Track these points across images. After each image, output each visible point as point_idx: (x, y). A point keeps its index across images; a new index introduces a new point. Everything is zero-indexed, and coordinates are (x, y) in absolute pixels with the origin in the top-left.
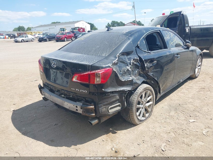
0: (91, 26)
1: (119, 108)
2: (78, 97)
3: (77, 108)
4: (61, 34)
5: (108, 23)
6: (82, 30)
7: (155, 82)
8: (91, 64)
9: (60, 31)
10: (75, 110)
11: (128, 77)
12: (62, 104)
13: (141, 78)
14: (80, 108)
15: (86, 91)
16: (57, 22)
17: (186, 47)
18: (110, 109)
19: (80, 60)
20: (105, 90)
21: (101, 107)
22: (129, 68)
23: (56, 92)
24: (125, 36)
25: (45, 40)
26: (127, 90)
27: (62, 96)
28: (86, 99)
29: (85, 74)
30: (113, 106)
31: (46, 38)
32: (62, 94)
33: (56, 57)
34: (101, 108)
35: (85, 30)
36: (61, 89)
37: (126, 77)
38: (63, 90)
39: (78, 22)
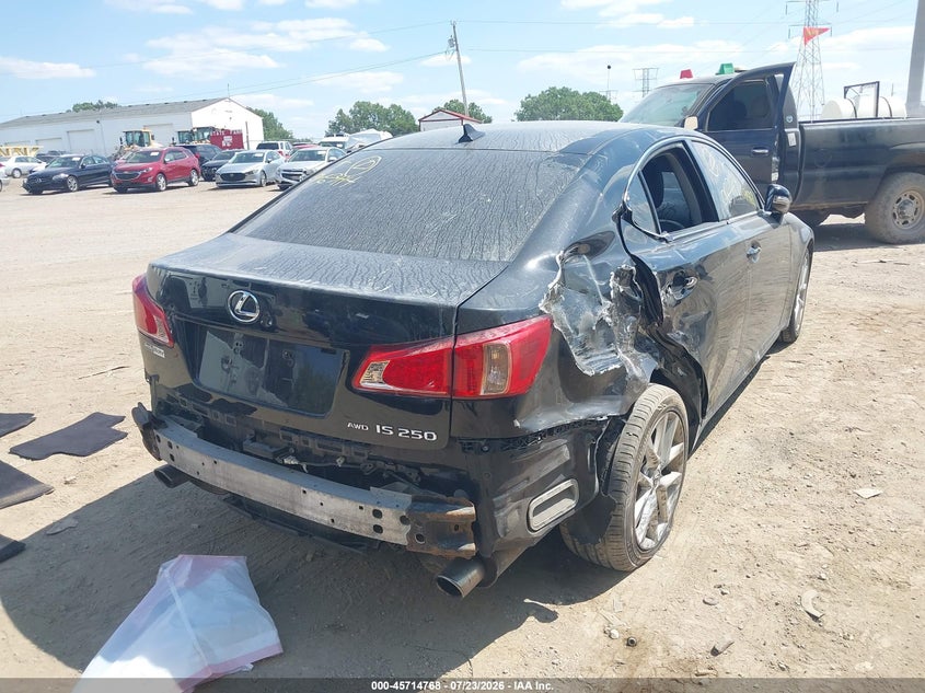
0: (264, 124)
1: (567, 505)
2: (380, 464)
3: (378, 522)
4: (136, 158)
5: (341, 112)
6: (228, 140)
7: (689, 369)
8: (454, 302)
9: (125, 143)
10: (365, 531)
11: (605, 357)
12: (287, 504)
13: (644, 355)
14: (396, 522)
15: (430, 436)
16: (99, 106)
17: (770, 213)
18: (535, 513)
19: (383, 280)
20: (524, 425)
21: (504, 506)
22: (606, 313)
23: (249, 445)
24: (562, 165)
25: (62, 187)
26: (605, 418)
27: (284, 465)
28: (423, 469)
29: (428, 350)
30: (545, 496)
31: (63, 176)
32: (285, 452)
33: (244, 267)
34: (502, 514)
35: (244, 140)
36: (283, 428)
37: (600, 357)
38: (296, 432)
39: (205, 103)
